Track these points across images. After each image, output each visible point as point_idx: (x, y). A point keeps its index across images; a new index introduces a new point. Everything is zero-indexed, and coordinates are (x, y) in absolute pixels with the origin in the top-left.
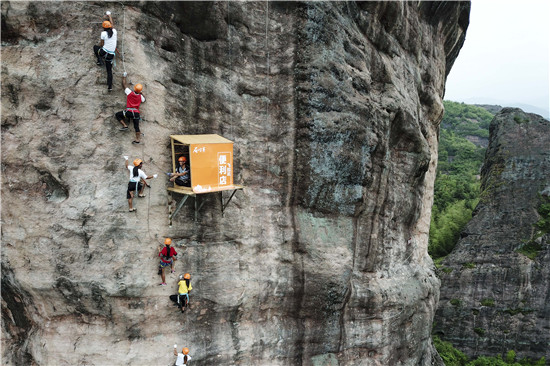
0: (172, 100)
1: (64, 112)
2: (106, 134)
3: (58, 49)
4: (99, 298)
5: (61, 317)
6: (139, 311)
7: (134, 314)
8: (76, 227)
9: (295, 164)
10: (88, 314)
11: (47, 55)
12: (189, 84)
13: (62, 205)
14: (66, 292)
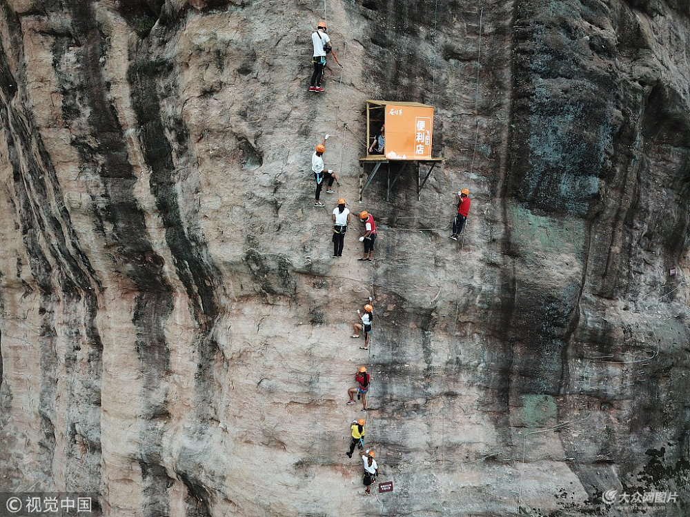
0: (370, 62)
1: (263, 75)
2: (301, 97)
3: (263, 11)
4: (285, 274)
5: (247, 297)
6: (323, 292)
7: (318, 294)
8: (267, 194)
9: (509, 143)
10: (273, 293)
11: (252, 18)
12: (389, 45)
13: (256, 172)
14: (254, 267)
